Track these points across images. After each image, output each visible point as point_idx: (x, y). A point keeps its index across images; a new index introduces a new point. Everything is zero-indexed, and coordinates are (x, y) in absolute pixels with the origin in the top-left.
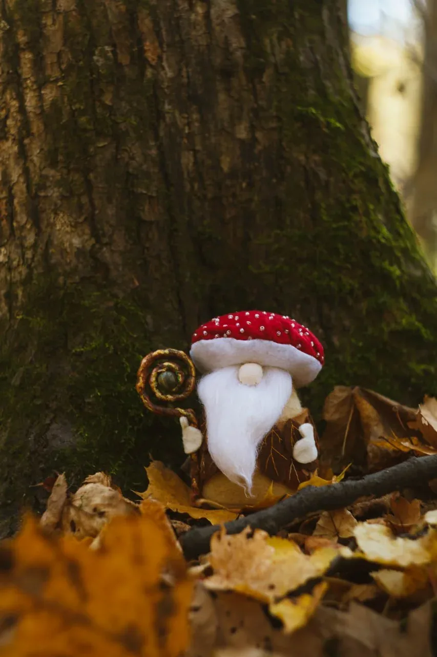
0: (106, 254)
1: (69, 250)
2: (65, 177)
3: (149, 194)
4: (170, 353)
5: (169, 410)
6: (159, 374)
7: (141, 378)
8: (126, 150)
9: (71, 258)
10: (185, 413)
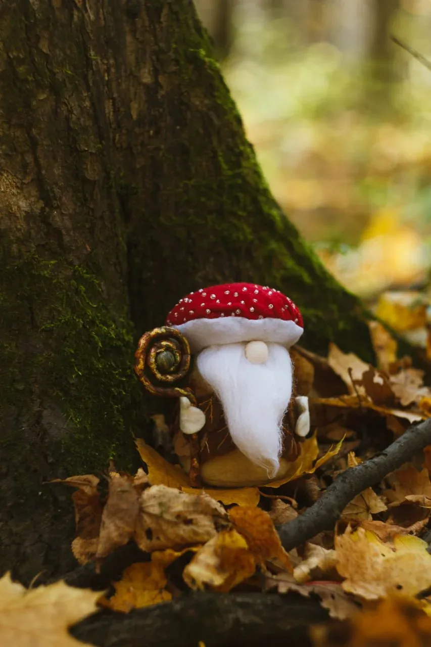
0: (56, 217)
1: (18, 215)
2: (7, 132)
3: (90, 151)
4: (166, 331)
5: (169, 391)
6: (158, 354)
7: (141, 360)
8: (65, 103)
9: (21, 224)
10: (186, 393)
